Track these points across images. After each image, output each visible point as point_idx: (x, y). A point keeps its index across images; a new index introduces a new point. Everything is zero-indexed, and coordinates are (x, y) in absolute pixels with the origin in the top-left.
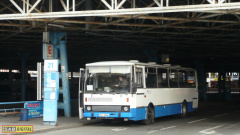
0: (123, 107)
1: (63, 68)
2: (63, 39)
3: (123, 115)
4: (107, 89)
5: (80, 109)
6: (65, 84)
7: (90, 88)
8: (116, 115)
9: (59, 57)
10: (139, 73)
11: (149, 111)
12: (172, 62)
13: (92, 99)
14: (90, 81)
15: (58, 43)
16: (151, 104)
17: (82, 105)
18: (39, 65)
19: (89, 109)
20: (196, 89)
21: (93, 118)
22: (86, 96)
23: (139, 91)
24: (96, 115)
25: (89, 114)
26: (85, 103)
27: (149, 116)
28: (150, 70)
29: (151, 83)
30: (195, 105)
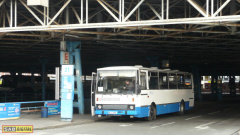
0: (129, 106)
1: (78, 72)
2: (78, 47)
3: (129, 113)
4: (115, 90)
5: (92, 108)
6: (80, 86)
7: (101, 89)
8: (123, 113)
9: (74, 63)
10: (143, 76)
11: (152, 110)
12: (171, 67)
13: (103, 99)
14: (101, 83)
15: (73, 51)
16: (153, 104)
17: (94, 105)
18: (57, 69)
19: (100, 107)
20: (192, 90)
21: (103, 115)
22: (97, 96)
23: (143, 92)
24: (106, 112)
25: (100, 112)
26: (97, 102)
27: (151, 114)
28: (152, 74)
29: (153, 85)
30: (191, 104)
